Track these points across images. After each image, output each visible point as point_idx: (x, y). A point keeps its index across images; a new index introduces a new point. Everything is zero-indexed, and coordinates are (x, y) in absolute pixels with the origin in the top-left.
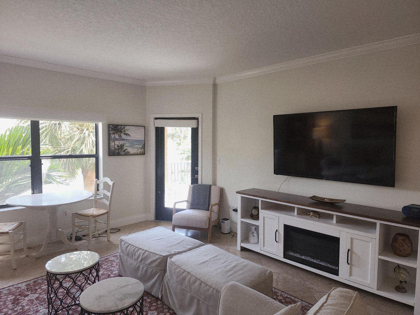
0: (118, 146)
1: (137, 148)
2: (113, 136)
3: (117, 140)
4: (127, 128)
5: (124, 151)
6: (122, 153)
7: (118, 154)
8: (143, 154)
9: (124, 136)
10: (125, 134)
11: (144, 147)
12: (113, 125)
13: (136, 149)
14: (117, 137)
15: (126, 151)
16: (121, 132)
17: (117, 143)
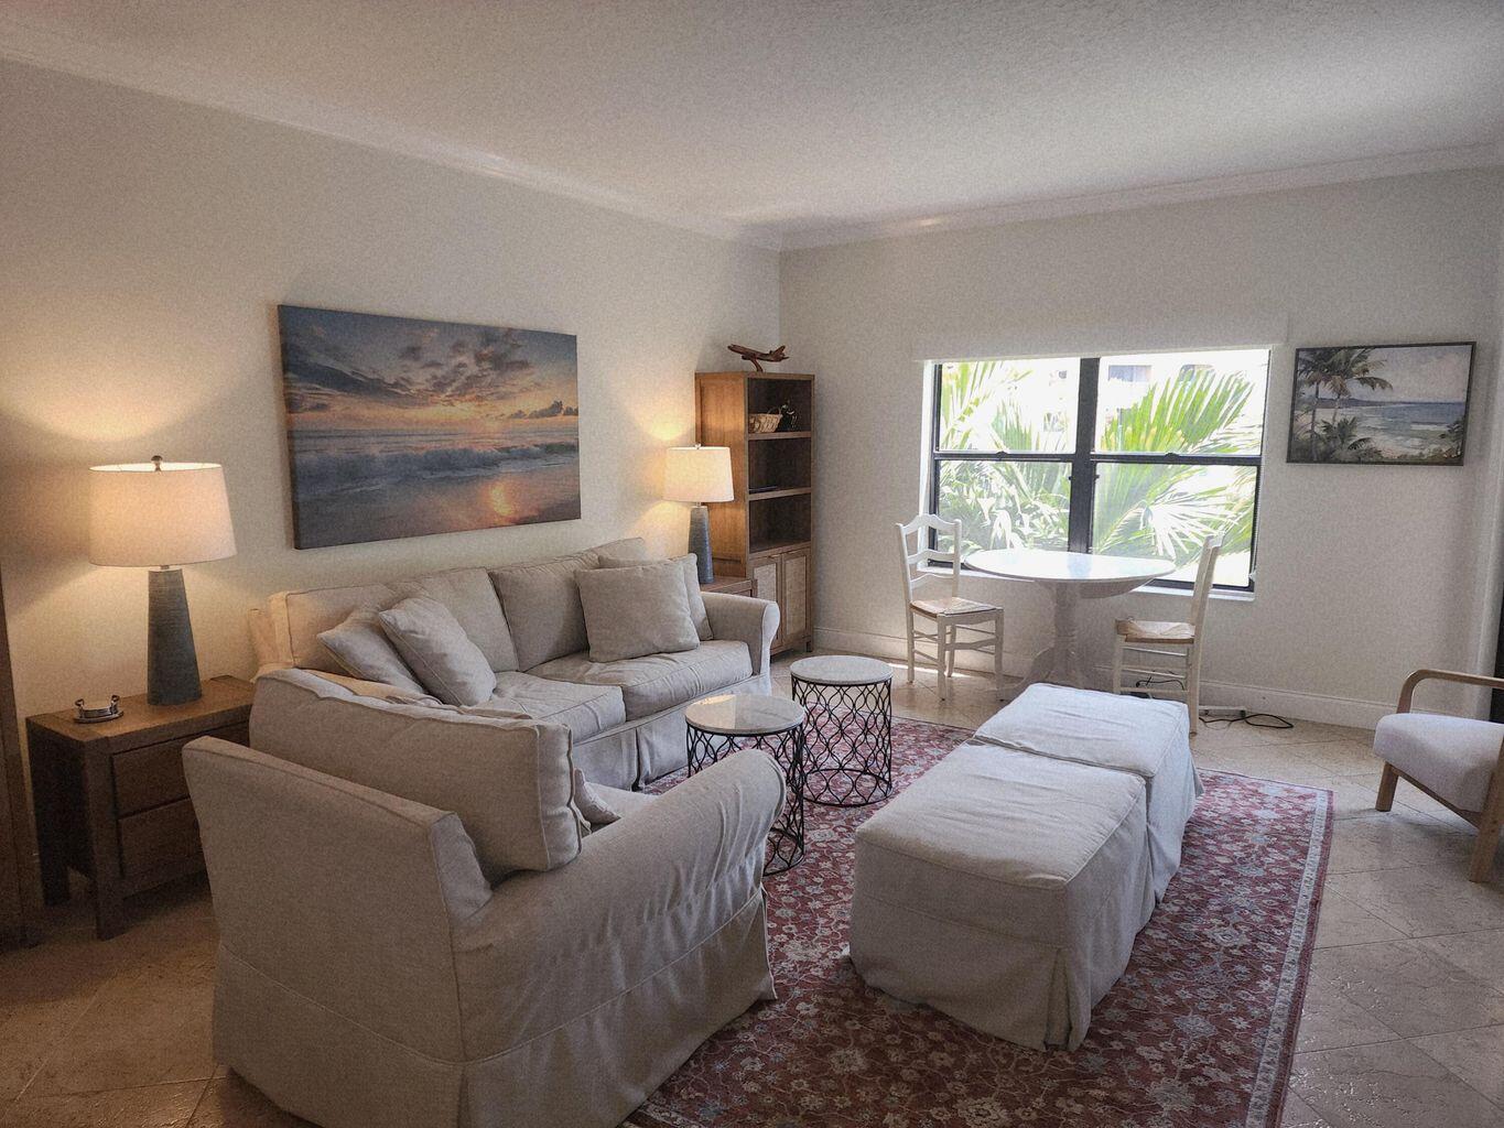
0: (1328, 428)
1: (1424, 436)
2: (1308, 391)
3: (1326, 403)
4: (1374, 356)
5: (1354, 446)
6: (1346, 454)
7: (1327, 458)
8: (1455, 460)
9: (1356, 389)
10: (1363, 381)
11: (1460, 431)
12: (1312, 351)
13: (1417, 442)
14: (1326, 391)
15: (1364, 446)
16: (1346, 374)
17: (1324, 415)
